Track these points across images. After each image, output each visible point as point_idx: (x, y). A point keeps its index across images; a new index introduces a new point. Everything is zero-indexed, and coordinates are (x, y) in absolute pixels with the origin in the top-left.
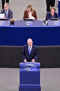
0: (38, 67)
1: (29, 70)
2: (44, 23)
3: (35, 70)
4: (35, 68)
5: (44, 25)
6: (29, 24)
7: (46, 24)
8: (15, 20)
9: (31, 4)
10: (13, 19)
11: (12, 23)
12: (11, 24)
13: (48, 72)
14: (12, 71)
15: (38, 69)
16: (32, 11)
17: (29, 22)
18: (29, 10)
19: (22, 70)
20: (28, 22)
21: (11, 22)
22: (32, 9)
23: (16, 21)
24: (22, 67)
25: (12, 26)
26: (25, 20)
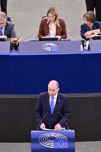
0: (70, 140)
1: (51, 145)
2: (82, 46)
3: (64, 145)
4: (65, 141)
5: (82, 50)
6: (49, 48)
7: (86, 48)
8: (19, 40)
9: (55, 7)
10: (16, 39)
11: (15, 46)
12: (11, 49)
13: (92, 149)
14: (14, 150)
15: (71, 144)
16: (57, 21)
17: (50, 44)
18: (51, 18)
19: (36, 146)
20: (47, 44)
21: (12, 44)
22: (56, 16)
23: (21, 42)
24: (36, 140)
25: (14, 53)
26: (40, 40)
